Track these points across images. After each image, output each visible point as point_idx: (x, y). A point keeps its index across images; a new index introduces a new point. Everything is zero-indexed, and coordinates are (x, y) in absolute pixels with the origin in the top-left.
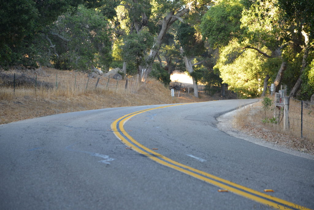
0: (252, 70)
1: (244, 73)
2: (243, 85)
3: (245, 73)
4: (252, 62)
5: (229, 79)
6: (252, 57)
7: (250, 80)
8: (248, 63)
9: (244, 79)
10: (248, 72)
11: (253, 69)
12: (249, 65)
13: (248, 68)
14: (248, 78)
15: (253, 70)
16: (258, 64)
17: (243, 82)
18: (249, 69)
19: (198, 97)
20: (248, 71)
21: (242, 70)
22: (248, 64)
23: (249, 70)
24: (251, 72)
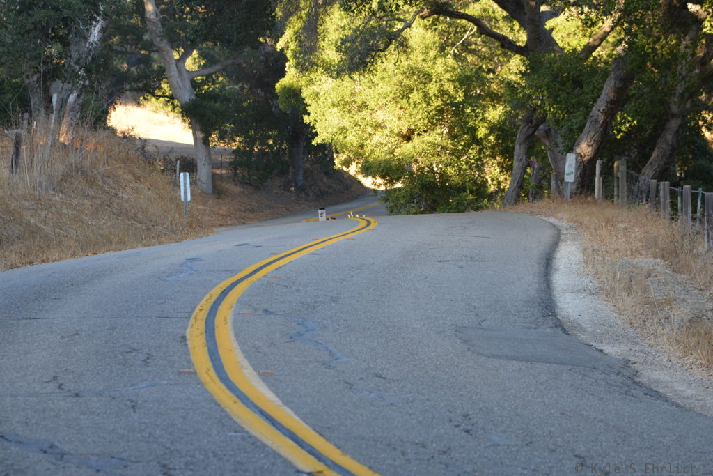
0: (425, 95)
1: (399, 106)
2: (392, 153)
3: (401, 108)
4: (426, 67)
5: (343, 130)
6: (427, 47)
7: (419, 134)
8: (412, 72)
9: (396, 131)
10: (415, 104)
11: (431, 93)
12: (415, 77)
13: (412, 90)
14: (413, 127)
15: (431, 95)
16: (448, 76)
17: (394, 139)
18: (415, 92)
19: (210, 191)
20: (411, 101)
21: (392, 95)
22: (413, 74)
23: (416, 96)
24: (425, 105)
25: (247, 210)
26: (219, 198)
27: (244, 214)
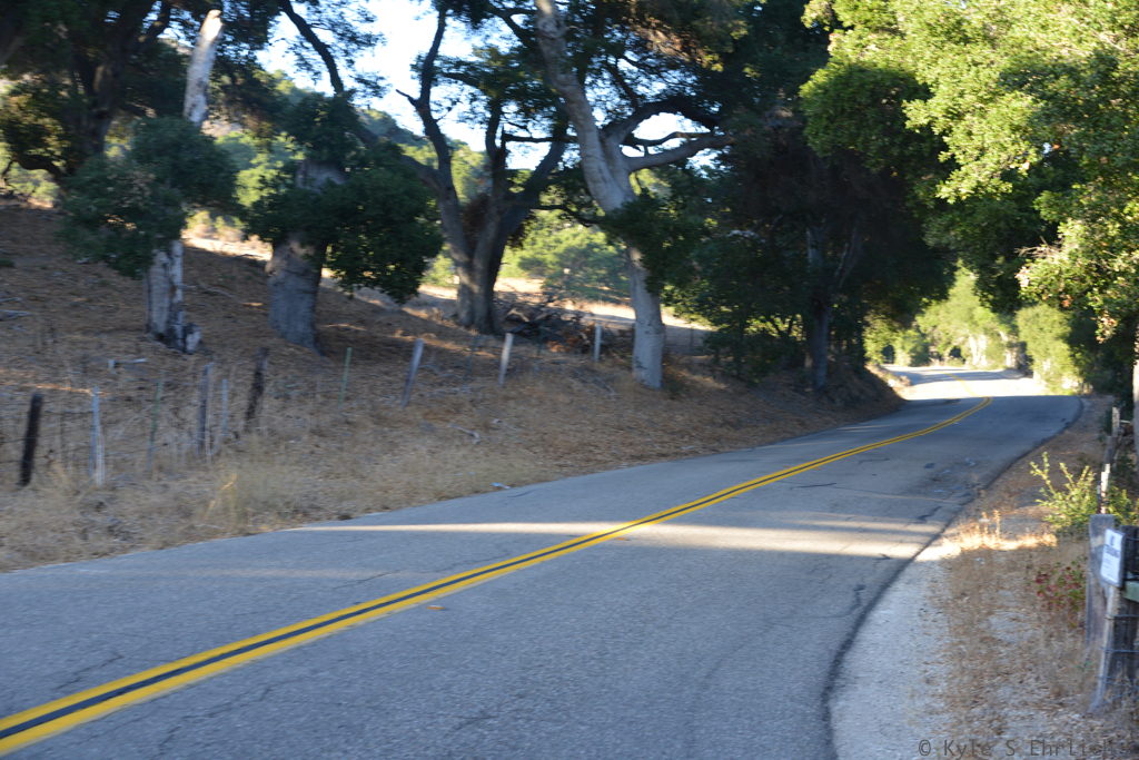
19: (658, 384)
25: (726, 423)
26: (673, 399)
27: (720, 431)
